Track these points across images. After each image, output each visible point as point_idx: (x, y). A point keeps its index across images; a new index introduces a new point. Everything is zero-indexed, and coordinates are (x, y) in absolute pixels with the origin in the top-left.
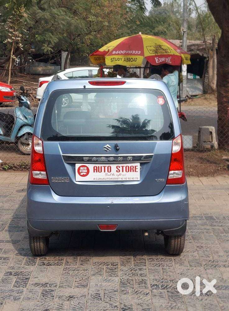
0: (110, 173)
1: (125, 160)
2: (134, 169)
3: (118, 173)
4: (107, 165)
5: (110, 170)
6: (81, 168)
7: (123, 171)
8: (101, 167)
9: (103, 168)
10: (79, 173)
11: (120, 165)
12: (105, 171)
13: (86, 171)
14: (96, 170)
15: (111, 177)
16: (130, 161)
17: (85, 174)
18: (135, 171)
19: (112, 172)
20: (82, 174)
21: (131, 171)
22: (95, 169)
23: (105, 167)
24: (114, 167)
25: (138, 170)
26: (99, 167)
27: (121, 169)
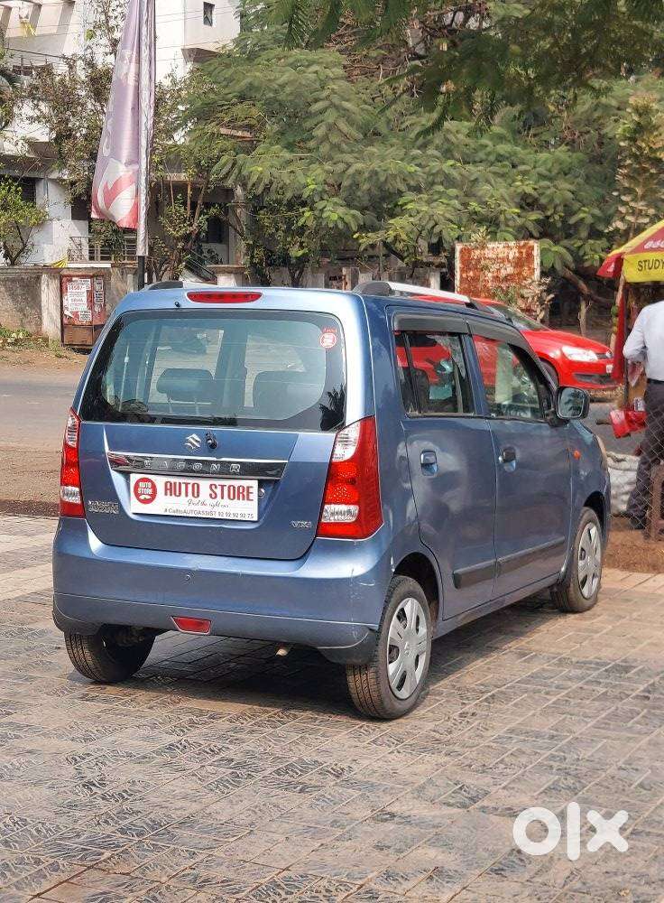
0: (197, 500)
1: (225, 472)
2: (245, 493)
3: (214, 501)
4: (191, 481)
5: (196, 493)
6: (141, 484)
7: (222, 498)
8: (180, 484)
9: (183, 487)
10: (137, 495)
11: (218, 482)
12: (187, 495)
13: (150, 491)
14: (171, 490)
15: (200, 508)
16: (235, 474)
17: (148, 497)
18: (248, 499)
19: (201, 498)
20: (142, 497)
21: (239, 499)
22: (169, 487)
23: (187, 484)
24: (205, 485)
25: (254, 496)
26: (175, 483)
27: (218, 491)
